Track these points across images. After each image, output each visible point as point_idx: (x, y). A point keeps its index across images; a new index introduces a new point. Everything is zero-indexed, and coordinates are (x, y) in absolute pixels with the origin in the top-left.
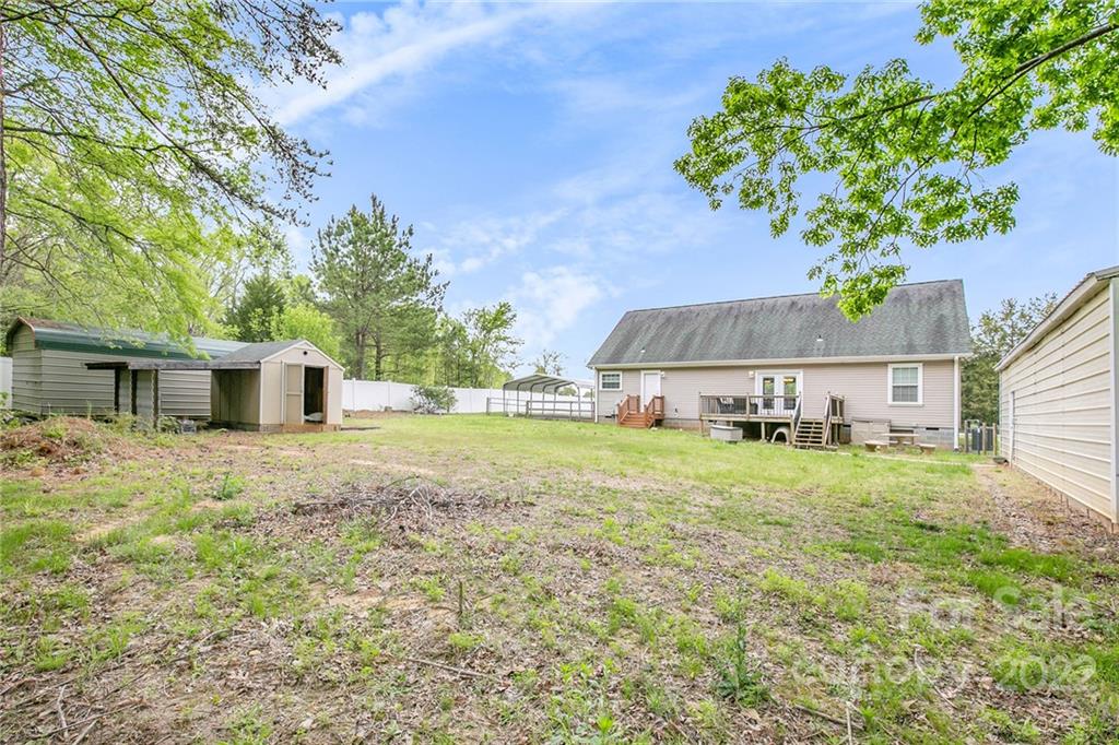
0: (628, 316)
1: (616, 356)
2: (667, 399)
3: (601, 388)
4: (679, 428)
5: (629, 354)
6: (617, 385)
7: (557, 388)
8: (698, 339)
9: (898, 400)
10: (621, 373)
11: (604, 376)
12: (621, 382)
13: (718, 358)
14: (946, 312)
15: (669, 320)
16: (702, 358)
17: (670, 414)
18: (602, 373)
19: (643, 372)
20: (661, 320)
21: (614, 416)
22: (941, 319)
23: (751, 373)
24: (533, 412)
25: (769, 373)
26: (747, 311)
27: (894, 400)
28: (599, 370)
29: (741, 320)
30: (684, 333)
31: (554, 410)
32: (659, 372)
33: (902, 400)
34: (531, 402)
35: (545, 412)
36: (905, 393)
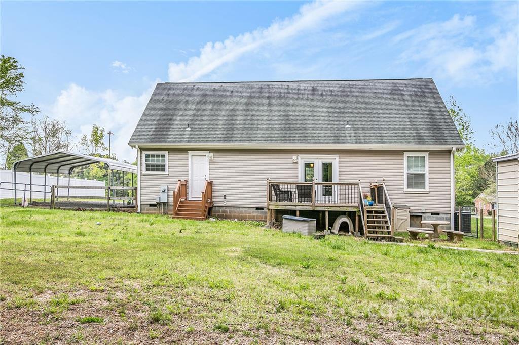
0: (160, 88)
1: (161, 133)
2: (215, 184)
3: (144, 171)
4: (234, 217)
5: (174, 132)
6: (161, 168)
7: (72, 169)
8: (240, 119)
9: (412, 188)
10: (166, 153)
11: (147, 156)
12: (166, 163)
13: (266, 140)
14: (432, 106)
15: (205, 96)
16: (250, 139)
17: (218, 201)
18: (145, 153)
19: (190, 153)
20: (197, 96)
21: (159, 204)
22: (431, 112)
23: (294, 157)
24: (60, 200)
25: (309, 158)
26: (278, 93)
27: (408, 188)
28: (142, 149)
29: (274, 103)
30: (224, 111)
31: (68, 197)
32: (207, 153)
33: (414, 188)
34: (57, 187)
35: (71, 200)
36: (416, 180)
